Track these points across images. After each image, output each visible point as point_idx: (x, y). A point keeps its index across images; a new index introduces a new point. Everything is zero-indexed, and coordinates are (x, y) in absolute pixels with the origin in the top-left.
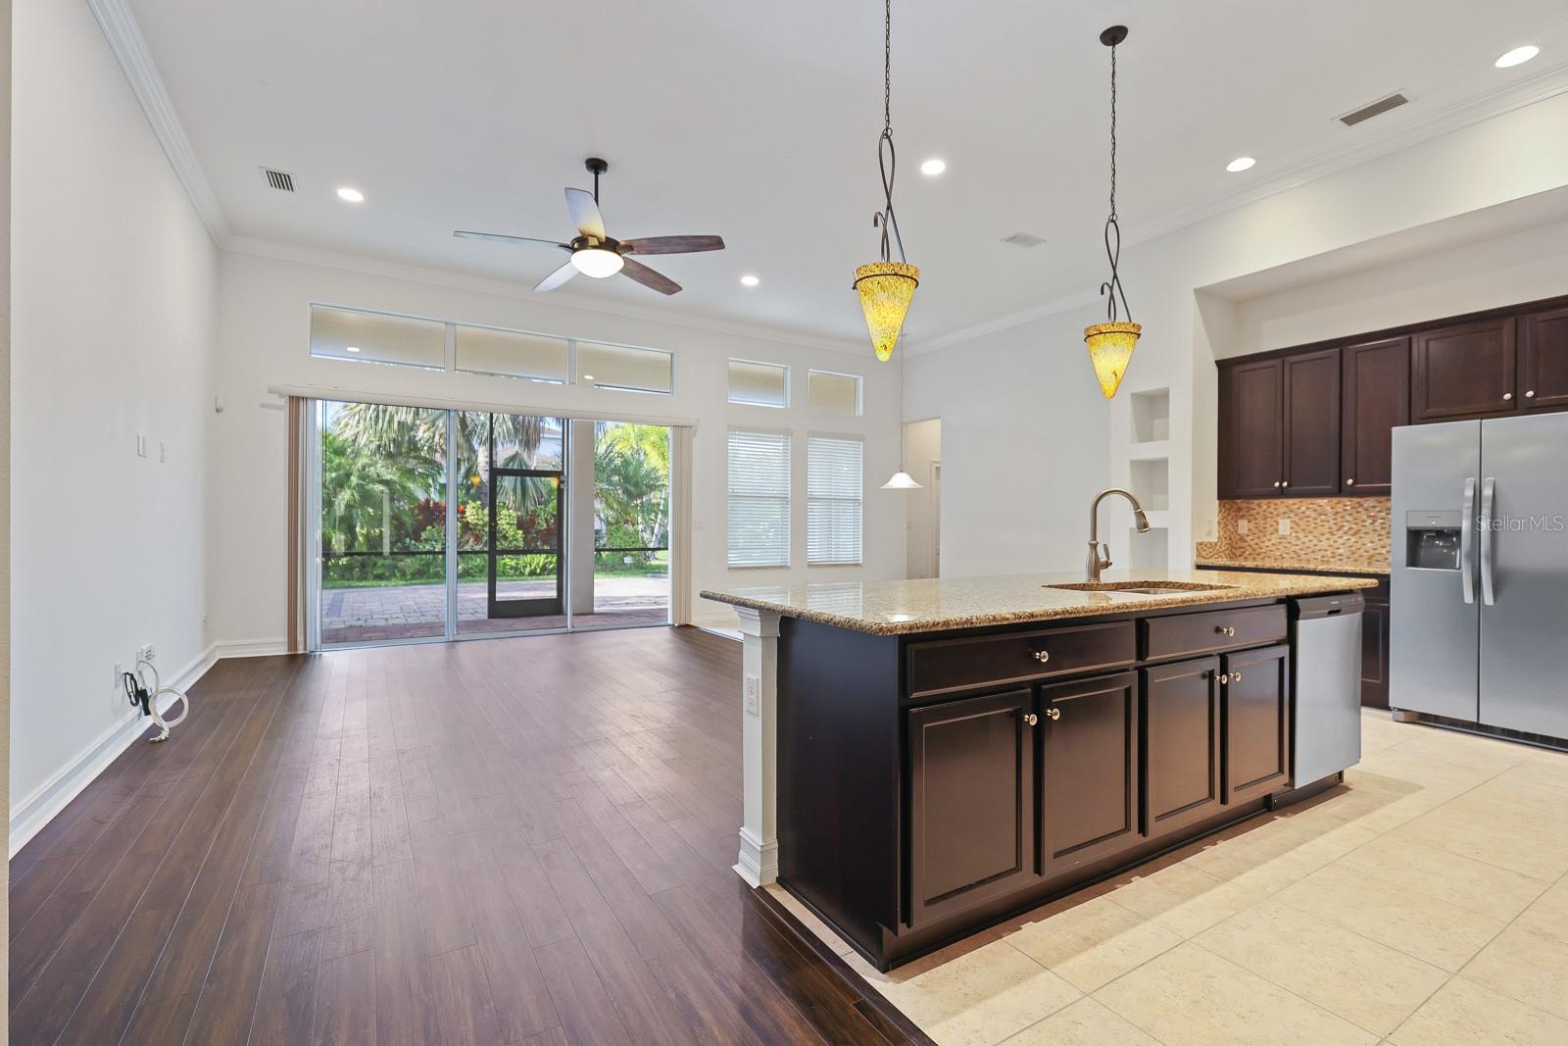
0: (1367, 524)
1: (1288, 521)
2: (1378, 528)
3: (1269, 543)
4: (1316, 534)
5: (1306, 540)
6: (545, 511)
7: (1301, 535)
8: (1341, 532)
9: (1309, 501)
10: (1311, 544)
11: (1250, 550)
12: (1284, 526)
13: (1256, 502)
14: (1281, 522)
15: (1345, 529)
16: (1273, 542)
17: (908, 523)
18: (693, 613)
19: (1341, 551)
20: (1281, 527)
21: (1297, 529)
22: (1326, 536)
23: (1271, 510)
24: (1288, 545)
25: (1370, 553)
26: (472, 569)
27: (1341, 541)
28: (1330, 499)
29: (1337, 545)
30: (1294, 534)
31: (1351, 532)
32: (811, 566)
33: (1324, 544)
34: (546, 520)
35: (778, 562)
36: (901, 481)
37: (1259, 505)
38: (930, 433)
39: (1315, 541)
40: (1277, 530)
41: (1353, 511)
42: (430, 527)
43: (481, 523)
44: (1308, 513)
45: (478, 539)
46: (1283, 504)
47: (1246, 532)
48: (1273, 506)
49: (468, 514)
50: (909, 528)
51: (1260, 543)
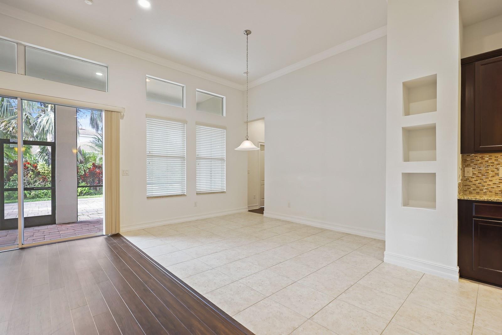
6: (84, 167)
11: (474, 187)
13: (479, 155)
16: (494, 182)
17: (248, 171)
18: (121, 226)
23: (493, 161)
26: (40, 194)
32: (198, 194)
34: (85, 170)
35: (179, 192)
36: (247, 145)
37: (482, 158)
38: (258, 128)
42: (16, 174)
43: (46, 172)
45: (44, 179)
47: (471, 175)
48: (494, 158)
49: (38, 168)
50: (248, 173)
51: (483, 183)
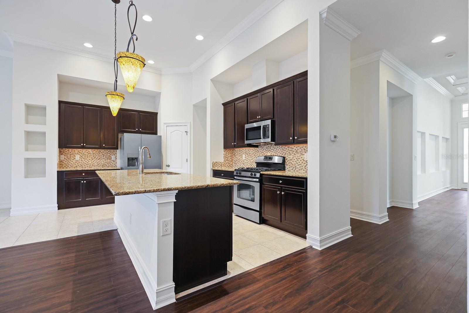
0: (102, 156)
1: (79, 155)
2: (105, 158)
3: (72, 163)
4: (87, 159)
5: (84, 161)
7: (83, 160)
8: (95, 159)
9: (86, 150)
10: (86, 162)
11: (65, 165)
12: (78, 157)
14: (76, 156)
15: (96, 158)
19: (95, 164)
20: (76, 157)
21: (81, 158)
22: (91, 160)
24: (78, 163)
25: (103, 164)
27: (95, 161)
28: (92, 149)
29: (94, 162)
30: (81, 160)
31: (98, 159)
33: (90, 162)
39: (87, 162)
40: (75, 158)
41: (98, 153)
44: (85, 153)
46: (76, 151)
47: (63, 159)
51: (69, 163)
